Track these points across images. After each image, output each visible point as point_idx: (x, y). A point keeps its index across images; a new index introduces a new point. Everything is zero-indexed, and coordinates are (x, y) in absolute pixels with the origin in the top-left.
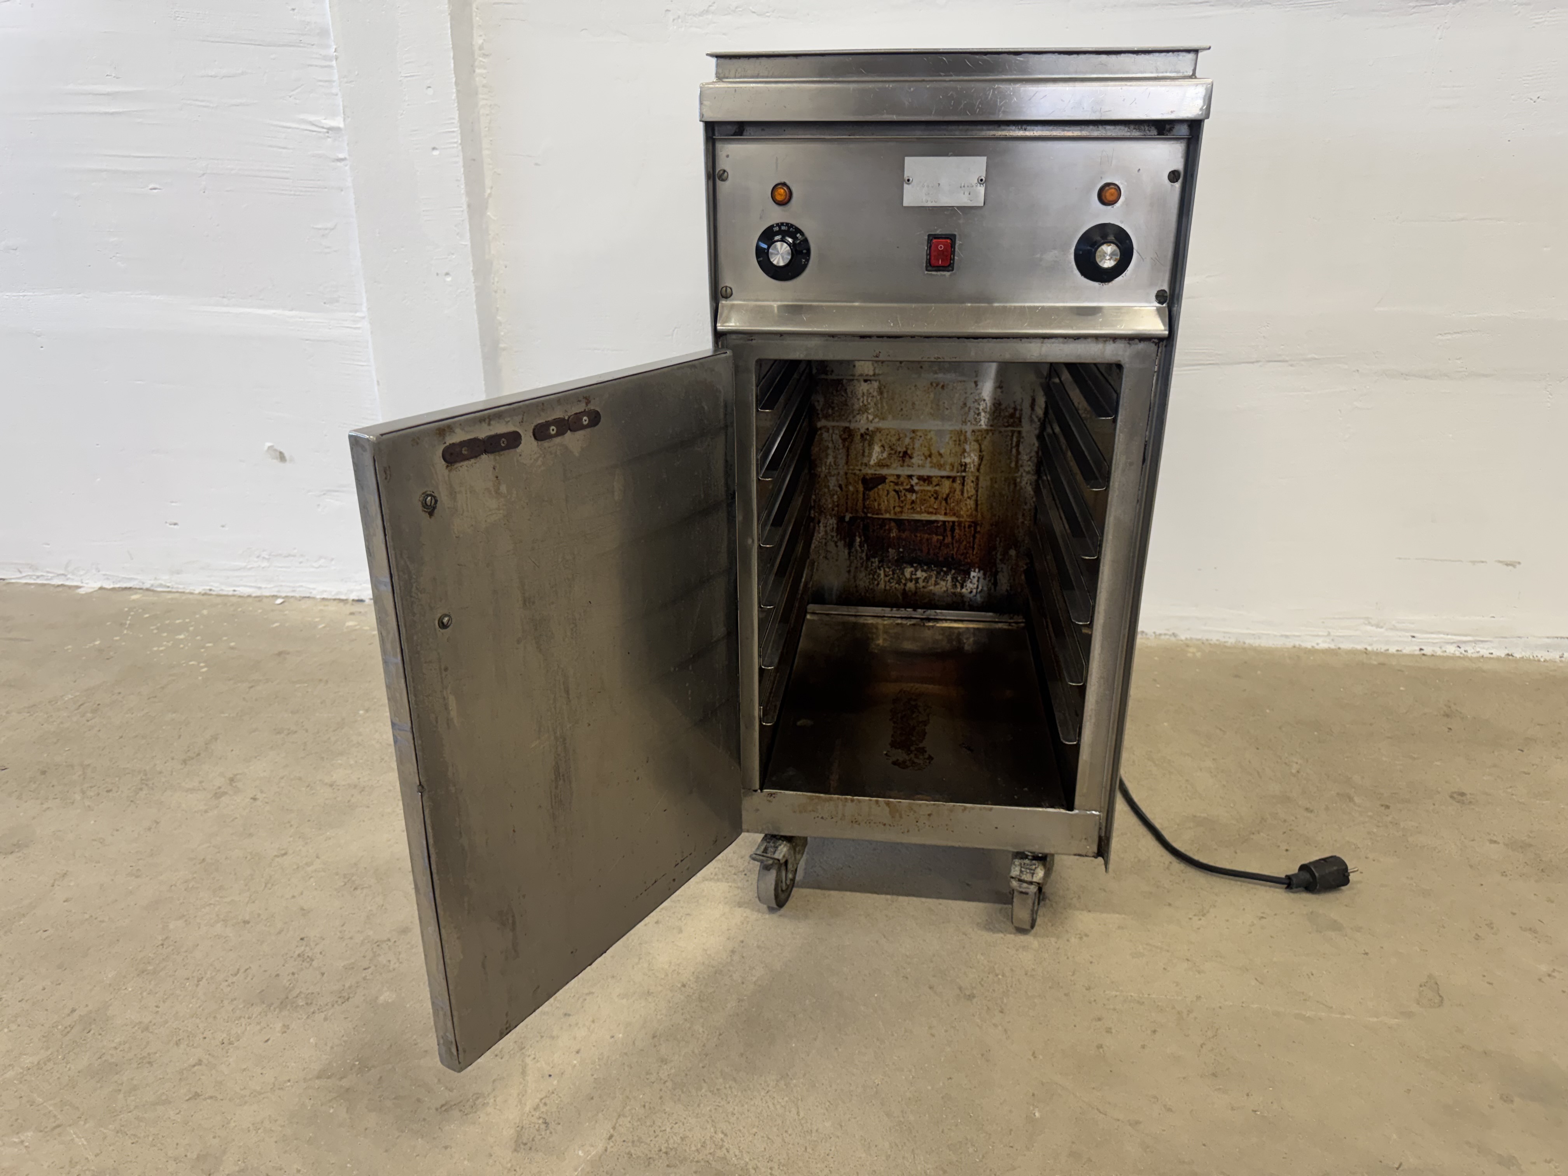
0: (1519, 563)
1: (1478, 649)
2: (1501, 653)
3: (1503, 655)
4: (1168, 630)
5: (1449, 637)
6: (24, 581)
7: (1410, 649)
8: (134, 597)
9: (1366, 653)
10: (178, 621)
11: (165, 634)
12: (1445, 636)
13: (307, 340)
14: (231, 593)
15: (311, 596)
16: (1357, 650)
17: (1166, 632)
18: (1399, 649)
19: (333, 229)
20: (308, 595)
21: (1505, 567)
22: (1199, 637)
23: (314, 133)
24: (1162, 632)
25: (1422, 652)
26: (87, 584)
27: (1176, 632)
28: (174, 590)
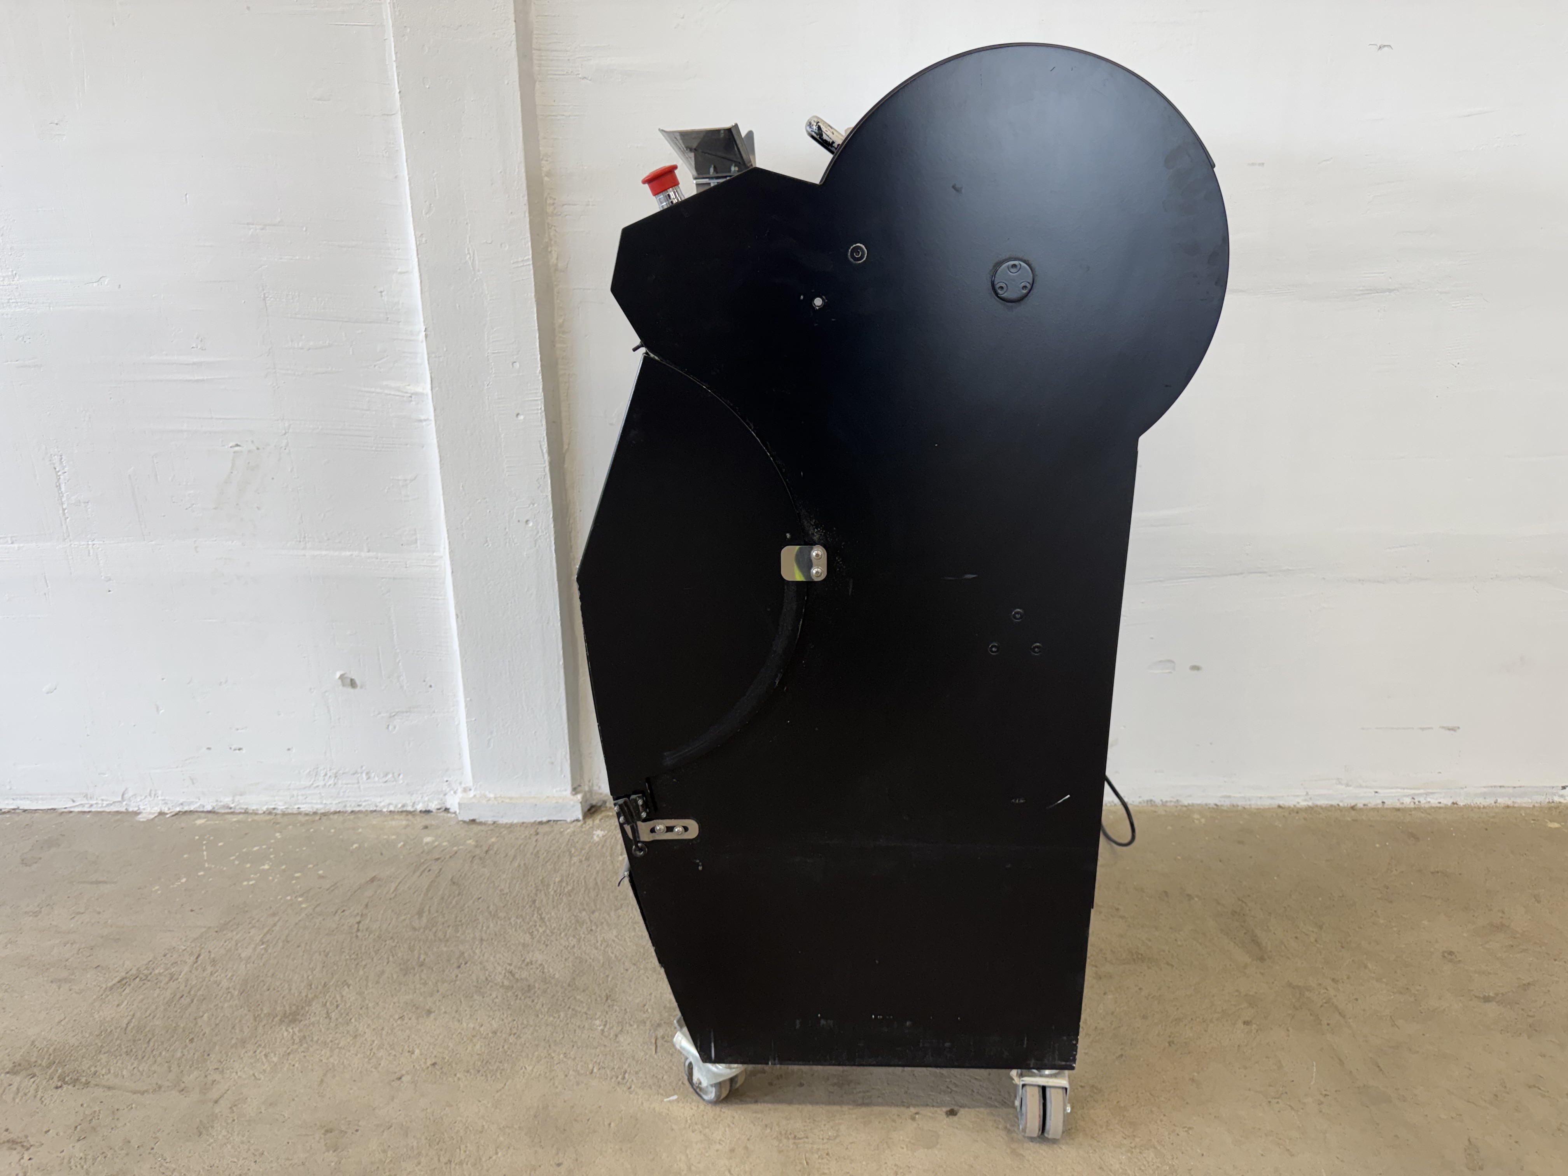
0: (1459, 728)
1: (1429, 800)
2: (1447, 801)
3: (1449, 804)
4: (1173, 797)
5: (1406, 791)
6: (76, 810)
7: (1375, 802)
8: (199, 822)
9: (1339, 809)
10: (256, 849)
11: (248, 865)
12: (1402, 791)
13: (383, 578)
14: (295, 811)
15: (378, 809)
16: (1332, 806)
17: (1172, 799)
18: (1366, 802)
19: (412, 480)
20: (375, 809)
21: (1448, 731)
22: (1199, 802)
23: (397, 397)
24: (1168, 799)
25: (1386, 806)
26: (144, 809)
27: (1179, 799)
28: (238, 811)
